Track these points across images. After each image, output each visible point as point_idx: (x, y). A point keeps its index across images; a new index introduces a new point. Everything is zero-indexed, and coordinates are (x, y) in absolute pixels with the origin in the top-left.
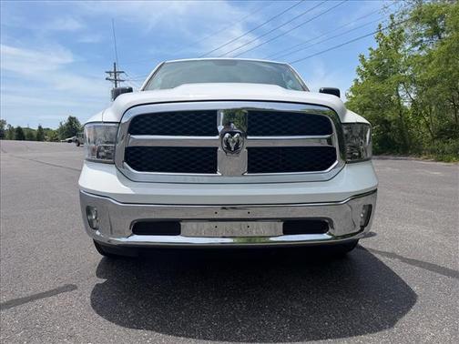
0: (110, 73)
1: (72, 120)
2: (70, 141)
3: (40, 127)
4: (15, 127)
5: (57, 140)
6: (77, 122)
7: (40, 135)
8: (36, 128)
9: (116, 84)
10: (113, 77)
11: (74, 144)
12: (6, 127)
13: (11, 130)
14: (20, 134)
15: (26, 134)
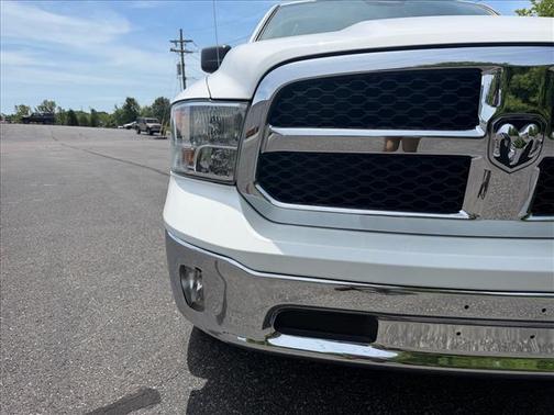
0: (175, 42)
1: (130, 101)
2: (129, 128)
3: (93, 110)
4: (67, 110)
5: (114, 126)
6: (135, 104)
7: (94, 120)
8: (90, 112)
9: (182, 55)
10: (179, 48)
11: (133, 131)
12: (56, 111)
13: (62, 114)
14: (73, 119)
15: (78, 117)
